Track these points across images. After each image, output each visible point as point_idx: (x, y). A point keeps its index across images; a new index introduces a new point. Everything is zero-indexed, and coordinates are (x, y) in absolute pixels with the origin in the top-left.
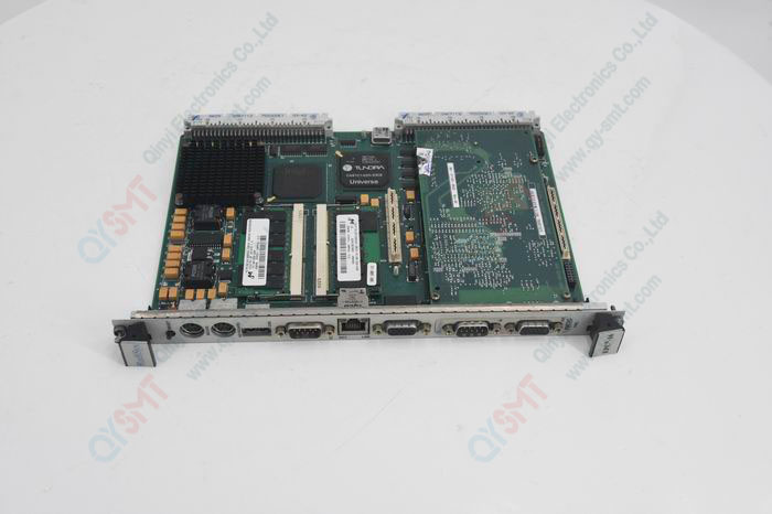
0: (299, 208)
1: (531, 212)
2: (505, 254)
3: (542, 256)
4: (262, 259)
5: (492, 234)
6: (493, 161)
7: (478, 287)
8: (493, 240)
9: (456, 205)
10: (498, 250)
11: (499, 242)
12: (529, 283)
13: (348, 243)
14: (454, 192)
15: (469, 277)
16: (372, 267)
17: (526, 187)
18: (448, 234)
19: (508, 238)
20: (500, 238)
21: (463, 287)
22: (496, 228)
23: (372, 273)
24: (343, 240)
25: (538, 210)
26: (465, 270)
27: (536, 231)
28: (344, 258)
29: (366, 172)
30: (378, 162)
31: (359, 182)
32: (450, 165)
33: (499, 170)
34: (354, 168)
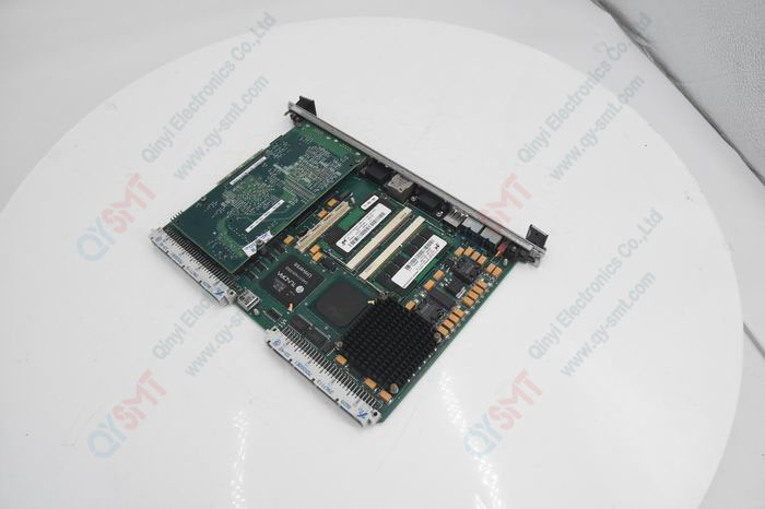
0: (364, 275)
2: (297, 160)
4: (422, 253)
5: (287, 173)
6: (223, 215)
7: (331, 153)
8: (291, 171)
9: (282, 202)
10: (297, 164)
11: (291, 167)
12: (305, 141)
13: (361, 229)
14: (271, 210)
15: (327, 161)
16: (365, 206)
17: (231, 187)
18: (308, 188)
19: (282, 167)
20: (286, 170)
21: (338, 158)
22: (281, 176)
23: (369, 203)
24: (362, 233)
26: (326, 165)
27: (265, 161)
28: (375, 222)
29: (292, 277)
30: (277, 280)
31: (305, 272)
32: (248, 230)
33: (229, 208)
34: (296, 286)
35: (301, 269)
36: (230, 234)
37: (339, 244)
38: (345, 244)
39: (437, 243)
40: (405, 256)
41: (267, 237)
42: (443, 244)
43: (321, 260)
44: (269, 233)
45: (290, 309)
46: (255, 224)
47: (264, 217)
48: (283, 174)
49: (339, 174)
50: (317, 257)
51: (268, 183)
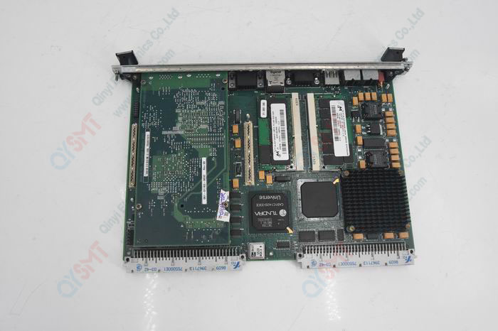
0: (316, 167)
1: (152, 153)
2: (176, 115)
3: (152, 115)
4: (335, 120)
5: (181, 132)
6: (171, 206)
7: (197, 89)
8: (182, 128)
9: (204, 159)
10: (180, 119)
11: (179, 125)
12: (165, 93)
13: (280, 134)
14: (204, 173)
15: (202, 98)
16: (264, 114)
17: (150, 179)
18: (212, 132)
19: (172, 130)
20: (178, 130)
21: (207, 89)
22: (179, 138)
23: (264, 110)
24: (283, 137)
25: (146, 154)
26: (204, 103)
27: (151, 135)
28: (282, 121)
29: (268, 209)
30: (260, 220)
31: (274, 197)
32: (204, 202)
33: (168, 197)
34: (278, 212)
35: (268, 197)
36: (194, 216)
37: (276, 158)
38: (280, 154)
39: (337, 106)
40: (326, 131)
41: (225, 196)
42: (342, 103)
43: (276, 180)
44: (222, 191)
45: (290, 231)
46: (204, 193)
47: (204, 182)
48: (178, 135)
49: (222, 103)
50: (270, 180)
51: (175, 152)
